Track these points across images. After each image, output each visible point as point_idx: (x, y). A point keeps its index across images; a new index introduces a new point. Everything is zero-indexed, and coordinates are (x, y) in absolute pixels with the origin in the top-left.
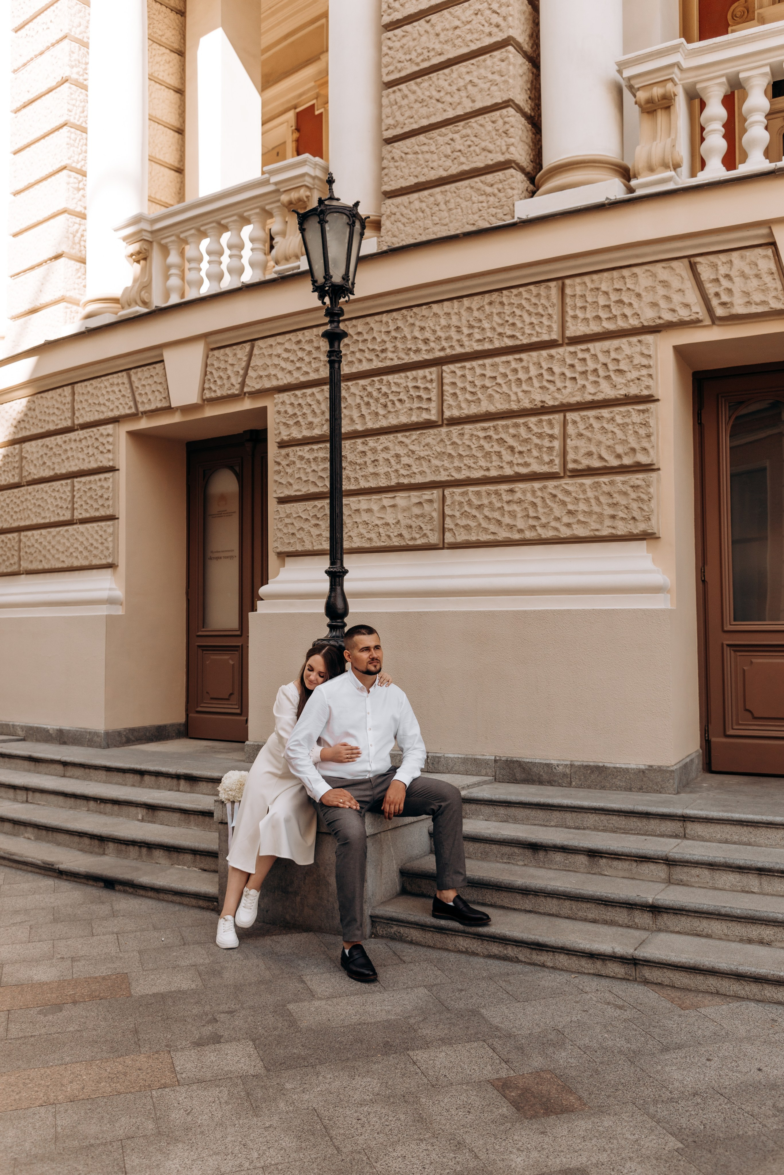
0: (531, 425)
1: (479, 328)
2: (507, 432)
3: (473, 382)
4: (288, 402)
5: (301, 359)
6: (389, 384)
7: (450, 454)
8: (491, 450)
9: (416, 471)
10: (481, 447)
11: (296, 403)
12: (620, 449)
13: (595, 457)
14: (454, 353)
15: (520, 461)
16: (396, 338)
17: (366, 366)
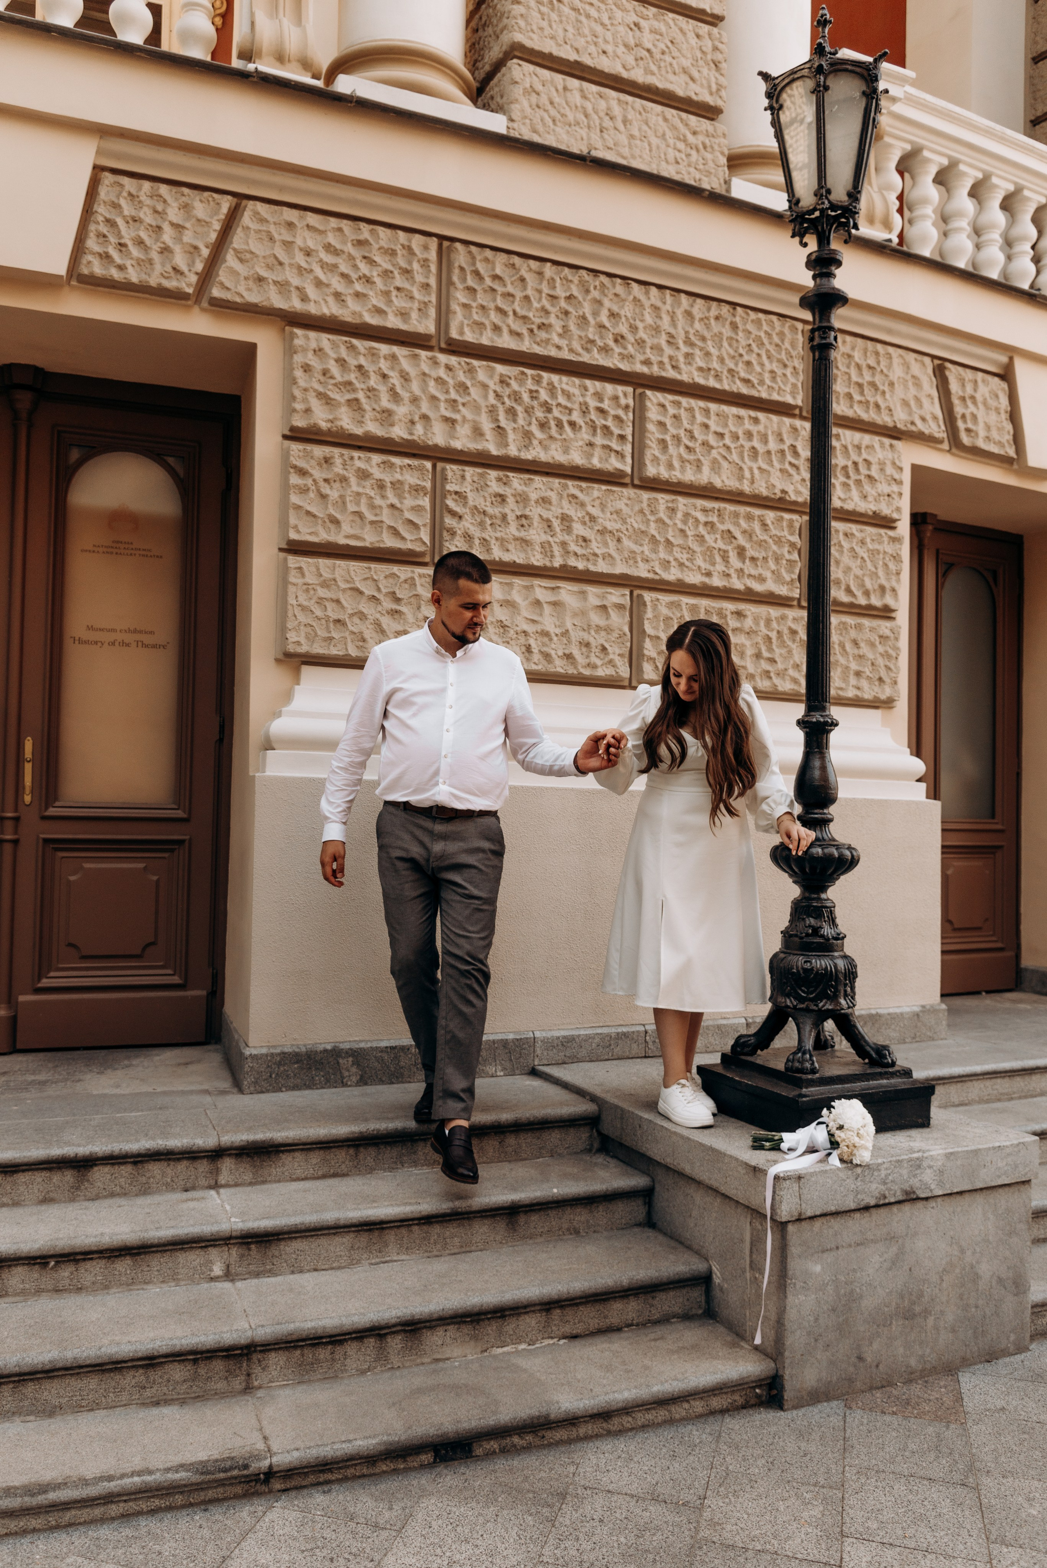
0: (769, 522)
1: (701, 349)
2: (737, 524)
3: (690, 432)
4: (333, 355)
5: (368, 280)
6: (552, 389)
7: (653, 536)
8: (713, 545)
9: (598, 551)
10: (701, 539)
11: (352, 362)
12: (868, 584)
13: (843, 587)
14: (664, 374)
15: (753, 572)
16: (567, 313)
17: (506, 342)
